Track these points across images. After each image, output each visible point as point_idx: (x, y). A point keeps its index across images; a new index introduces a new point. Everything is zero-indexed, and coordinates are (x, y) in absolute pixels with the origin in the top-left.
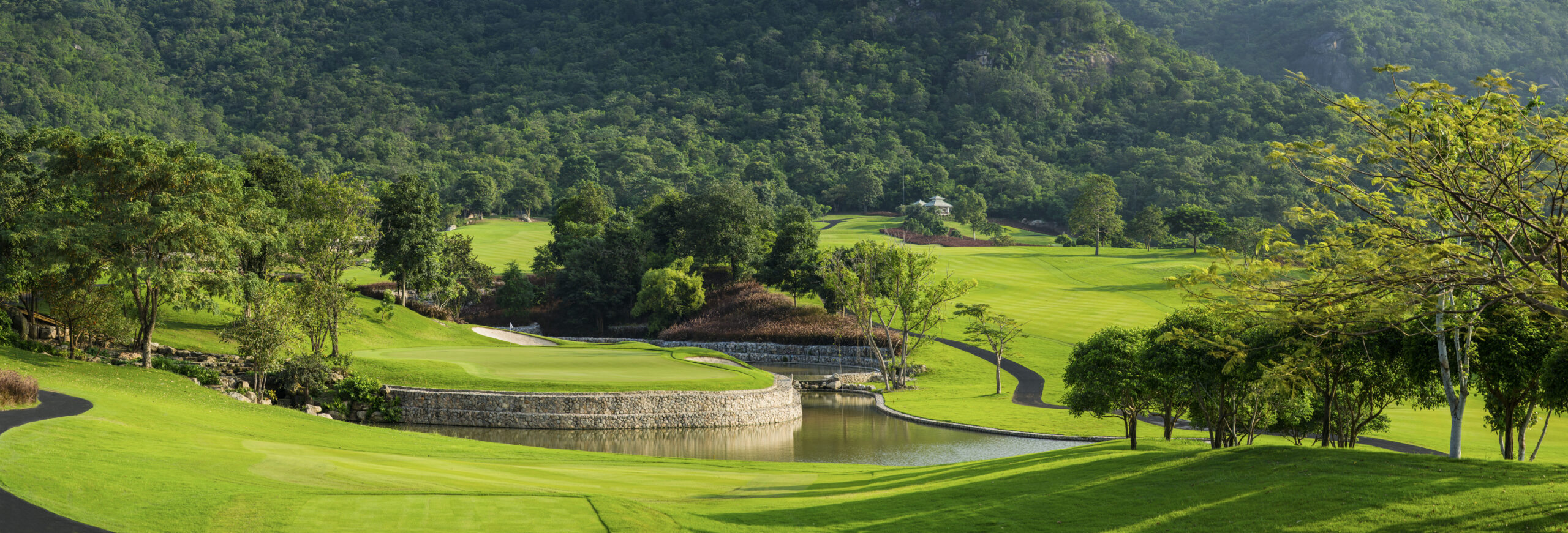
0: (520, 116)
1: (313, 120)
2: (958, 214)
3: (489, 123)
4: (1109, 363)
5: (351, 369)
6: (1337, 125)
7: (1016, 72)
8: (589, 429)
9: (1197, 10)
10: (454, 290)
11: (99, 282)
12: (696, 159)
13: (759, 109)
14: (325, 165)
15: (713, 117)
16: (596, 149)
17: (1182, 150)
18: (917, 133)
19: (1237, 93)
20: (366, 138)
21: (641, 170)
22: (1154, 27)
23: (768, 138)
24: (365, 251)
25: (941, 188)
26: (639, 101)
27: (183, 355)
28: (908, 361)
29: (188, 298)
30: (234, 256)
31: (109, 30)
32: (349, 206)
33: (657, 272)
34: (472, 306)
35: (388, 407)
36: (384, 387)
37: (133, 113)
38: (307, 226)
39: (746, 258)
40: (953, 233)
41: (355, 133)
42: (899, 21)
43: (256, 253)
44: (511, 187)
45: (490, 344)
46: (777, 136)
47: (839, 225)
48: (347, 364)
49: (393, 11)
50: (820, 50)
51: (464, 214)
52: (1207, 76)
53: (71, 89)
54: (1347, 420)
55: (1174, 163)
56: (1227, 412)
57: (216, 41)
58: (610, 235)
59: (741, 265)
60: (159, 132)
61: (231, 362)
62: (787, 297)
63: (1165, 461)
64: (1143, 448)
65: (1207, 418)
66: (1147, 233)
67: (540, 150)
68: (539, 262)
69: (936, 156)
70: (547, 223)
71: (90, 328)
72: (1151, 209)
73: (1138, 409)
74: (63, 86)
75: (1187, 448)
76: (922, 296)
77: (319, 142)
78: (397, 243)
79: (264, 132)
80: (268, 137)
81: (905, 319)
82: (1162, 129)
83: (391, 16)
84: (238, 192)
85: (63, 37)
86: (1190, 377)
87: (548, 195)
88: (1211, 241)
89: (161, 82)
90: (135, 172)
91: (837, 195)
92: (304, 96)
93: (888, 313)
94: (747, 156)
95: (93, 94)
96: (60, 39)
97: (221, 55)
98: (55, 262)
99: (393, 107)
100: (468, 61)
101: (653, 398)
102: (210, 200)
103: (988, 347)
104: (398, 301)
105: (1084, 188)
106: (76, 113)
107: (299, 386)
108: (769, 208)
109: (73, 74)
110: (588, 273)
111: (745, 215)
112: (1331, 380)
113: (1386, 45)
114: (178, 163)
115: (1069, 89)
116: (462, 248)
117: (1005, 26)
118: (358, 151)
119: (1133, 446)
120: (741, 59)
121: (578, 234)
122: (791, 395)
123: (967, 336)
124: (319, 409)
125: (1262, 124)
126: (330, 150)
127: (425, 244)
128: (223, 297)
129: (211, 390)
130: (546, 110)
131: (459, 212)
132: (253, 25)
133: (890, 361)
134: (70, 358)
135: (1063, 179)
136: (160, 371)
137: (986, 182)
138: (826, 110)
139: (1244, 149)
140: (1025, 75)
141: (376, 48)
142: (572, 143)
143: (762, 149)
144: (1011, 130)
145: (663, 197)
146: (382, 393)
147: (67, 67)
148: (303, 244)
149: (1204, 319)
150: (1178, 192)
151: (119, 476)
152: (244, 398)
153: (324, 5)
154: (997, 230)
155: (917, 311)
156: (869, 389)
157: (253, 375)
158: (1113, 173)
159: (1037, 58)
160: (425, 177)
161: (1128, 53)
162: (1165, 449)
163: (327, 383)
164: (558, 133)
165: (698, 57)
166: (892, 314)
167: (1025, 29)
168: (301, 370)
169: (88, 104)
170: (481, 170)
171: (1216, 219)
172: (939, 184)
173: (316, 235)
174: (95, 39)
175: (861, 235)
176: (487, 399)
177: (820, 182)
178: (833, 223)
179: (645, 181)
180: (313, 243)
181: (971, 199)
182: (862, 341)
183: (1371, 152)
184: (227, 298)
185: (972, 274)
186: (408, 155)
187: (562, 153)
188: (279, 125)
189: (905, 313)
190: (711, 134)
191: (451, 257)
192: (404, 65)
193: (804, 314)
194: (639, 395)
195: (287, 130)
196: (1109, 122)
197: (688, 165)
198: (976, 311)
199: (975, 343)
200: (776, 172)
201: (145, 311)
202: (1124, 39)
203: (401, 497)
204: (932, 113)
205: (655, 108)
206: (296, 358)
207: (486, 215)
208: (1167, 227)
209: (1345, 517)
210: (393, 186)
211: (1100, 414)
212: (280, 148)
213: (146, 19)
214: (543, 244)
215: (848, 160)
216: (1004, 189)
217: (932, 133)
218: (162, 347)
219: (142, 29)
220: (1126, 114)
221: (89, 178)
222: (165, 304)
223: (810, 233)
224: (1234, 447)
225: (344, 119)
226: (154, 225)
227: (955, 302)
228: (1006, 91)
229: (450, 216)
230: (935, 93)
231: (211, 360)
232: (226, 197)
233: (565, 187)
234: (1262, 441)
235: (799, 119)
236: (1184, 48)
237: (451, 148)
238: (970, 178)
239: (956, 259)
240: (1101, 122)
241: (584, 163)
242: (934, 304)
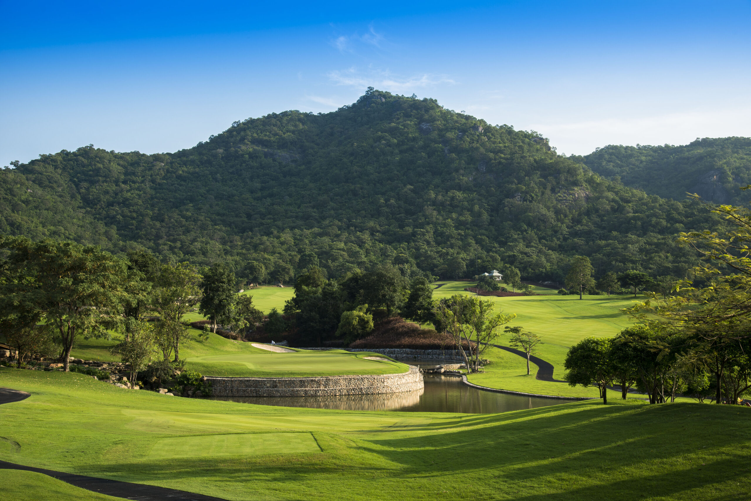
0: (278, 232)
1: (168, 234)
2: (506, 279)
3: (261, 235)
4: (589, 357)
5: (185, 368)
6: (717, 223)
7: (536, 204)
8: (312, 396)
9: (634, 165)
10: (242, 324)
11: (39, 324)
12: (369, 253)
13: (401, 227)
14: (173, 258)
15: (378, 231)
16: (317, 249)
17: (627, 241)
18: (483, 237)
19: (657, 208)
20: (196, 243)
21: (341, 260)
22: (610, 176)
23: (406, 242)
24: (195, 304)
25: (496, 266)
26: (340, 223)
27: (89, 364)
28: (479, 358)
29: (93, 332)
30: (121, 308)
31: (50, 182)
32: (187, 280)
33: (349, 313)
34: (251, 332)
35: (205, 388)
36: (203, 377)
37: (63, 229)
38: (163, 291)
39: (395, 304)
40: (503, 289)
41: (190, 241)
42: (475, 180)
43: (134, 306)
44: (272, 269)
45: (260, 352)
46: (411, 241)
47: (443, 286)
48: (183, 365)
49: (212, 176)
50: (433, 196)
51: (248, 284)
52: (640, 200)
53: (25, 214)
54: (731, 389)
55: (622, 248)
56: (658, 384)
57: (113, 190)
58: (325, 293)
59: (392, 308)
60: (78, 239)
61: (117, 366)
62: (416, 324)
63: (624, 411)
64: (610, 404)
65: (647, 387)
66: (608, 286)
67: (288, 249)
68: (287, 308)
69: (494, 249)
70: (291, 288)
71: (32, 350)
72: (610, 274)
73: (607, 383)
74: (20, 212)
75: (636, 403)
76: (487, 323)
77: (170, 246)
78: (212, 299)
79: (139, 240)
80: (142, 243)
81: (478, 335)
82: (615, 230)
83: (211, 179)
84: (124, 273)
85: (21, 185)
86: (636, 364)
87: (292, 273)
88: (645, 289)
89: (80, 212)
90: (64, 262)
91: (442, 271)
92: (162, 221)
93: (469, 332)
94: (395, 251)
95: (39, 217)
96: (19, 186)
97: (116, 198)
98: (11, 313)
99: (210, 227)
100: (251, 203)
101: (346, 379)
102: (108, 277)
103: (522, 350)
104: (212, 330)
105: (573, 264)
106: (28, 228)
107: (155, 378)
108: (407, 279)
109: (26, 206)
110: (313, 314)
111: (394, 282)
112: (719, 366)
113: (746, 176)
114: (90, 256)
115: (564, 211)
116: (247, 301)
117: (530, 180)
118: (192, 250)
119: (605, 402)
120: (392, 201)
121: (308, 293)
122: (418, 376)
123: (511, 344)
124: (166, 390)
125: (672, 225)
126: (176, 250)
127: (226, 299)
128: (114, 330)
129: (104, 382)
130: (292, 228)
131: (245, 283)
132: (134, 182)
133: (470, 358)
134: (18, 368)
135: (561, 259)
136: (74, 373)
137: (520, 262)
138: (436, 227)
139: (663, 239)
140: (540, 205)
141: (202, 196)
142: (305, 246)
143: (403, 248)
144: (533, 234)
145: (352, 273)
146: (202, 380)
147: (23, 202)
148: (160, 301)
149: (643, 332)
150: (624, 264)
151: (47, 435)
152: (124, 386)
153: (175, 173)
154: (526, 288)
155: (484, 331)
156: (459, 372)
157: (129, 373)
158: (589, 255)
159: (547, 196)
160: (227, 264)
161: (595, 190)
162: (623, 404)
163: (171, 376)
164: (298, 241)
165: (371, 200)
166: (471, 332)
167: (540, 181)
168: (157, 370)
169: (35, 223)
170: (257, 260)
171: (648, 278)
172: (496, 264)
173: (168, 295)
174: (41, 187)
175: (455, 292)
176: (259, 381)
177: (433, 264)
178: (440, 286)
179: (343, 265)
180: (166, 300)
181: (512, 271)
182: (455, 347)
183: (740, 235)
184: (116, 331)
185: (514, 311)
186: (218, 252)
187: (300, 251)
188: (148, 237)
189: (478, 332)
190: (377, 240)
191: (240, 307)
192: (217, 205)
193: (425, 333)
194: (339, 378)
195: (153, 239)
196: (586, 228)
197: (365, 257)
198: (515, 330)
199: (516, 348)
200: (411, 259)
201: (67, 339)
202: (593, 183)
203: (212, 436)
204: (491, 227)
205: (348, 227)
206: (154, 363)
207: (260, 284)
208: (619, 283)
209: (733, 445)
210: (210, 269)
211: (586, 385)
212: (148, 249)
213: (73, 177)
214: (289, 299)
215: (448, 253)
216: (530, 265)
217: (492, 238)
218: (76, 359)
219: (70, 183)
220: (595, 223)
221: (36, 264)
222: (79, 335)
223: (428, 291)
224: (663, 403)
225: (184, 233)
226: (75, 291)
227: (504, 326)
228: (530, 214)
229: (240, 285)
230: (493, 216)
231: (105, 366)
232: (117, 275)
233: (302, 269)
234: (679, 400)
235: (422, 232)
236: (627, 186)
237: (242, 249)
238: (512, 260)
239: (504, 303)
240: (581, 228)
241: (311, 256)
242: (493, 327)
